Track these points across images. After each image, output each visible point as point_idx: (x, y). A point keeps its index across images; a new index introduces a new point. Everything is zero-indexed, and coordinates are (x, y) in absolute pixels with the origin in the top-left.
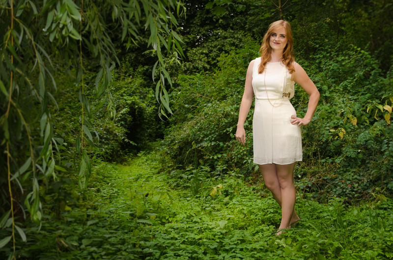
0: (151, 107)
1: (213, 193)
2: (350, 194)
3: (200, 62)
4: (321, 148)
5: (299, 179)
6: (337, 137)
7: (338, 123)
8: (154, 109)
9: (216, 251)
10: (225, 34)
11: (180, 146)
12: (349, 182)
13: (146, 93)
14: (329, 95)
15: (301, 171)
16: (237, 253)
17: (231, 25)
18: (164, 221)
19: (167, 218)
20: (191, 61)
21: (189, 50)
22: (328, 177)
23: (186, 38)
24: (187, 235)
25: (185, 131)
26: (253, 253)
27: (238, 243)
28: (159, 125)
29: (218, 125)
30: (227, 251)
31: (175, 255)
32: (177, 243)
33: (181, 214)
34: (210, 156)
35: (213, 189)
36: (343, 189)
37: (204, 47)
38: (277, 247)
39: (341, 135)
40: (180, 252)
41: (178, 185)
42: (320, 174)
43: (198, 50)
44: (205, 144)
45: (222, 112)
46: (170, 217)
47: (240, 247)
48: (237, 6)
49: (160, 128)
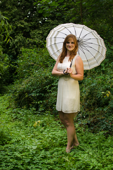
0: (6, 66)
1: (35, 125)
2: (110, 129)
3: (37, 39)
4: (97, 101)
5: (84, 118)
6: (105, 96)
7: (107, 87)
8: (8, 67)
9: (29, 164)
10: (53, 23)
11: (19, 94)
12: (111, 122)
13: (4, 57)
14: (104, 70)
15: (86, 114)
16: (39, 166)
17: (57, 17)
18: (4, 142)
19: (6, 141)
20: (32, 38)
21: (31, 31)
22: (99, 119)
23: (29, 24)
24: (14, 153)
25: (23, 85)
26: (48, 165)
27: (41, 159)
28: (11, 76)
29: (41, 83)
30: (35, 164)
31: (6, 165)
32: (8, 158)
33: (14, 139)
34: (36, 102)
35: (35, 123)
36: (107, 125)
37: (40, 29)
38: (63, 161)
39: (108, 95)
40: (9, 164)
41: (16, 118)
42: (95, 116)
43: (37, 31)
44: (33, 95)
45: (44, 76)
46: (8, 141)
47: (41, 162)
48: (55, 13)
49: (12, 77)
